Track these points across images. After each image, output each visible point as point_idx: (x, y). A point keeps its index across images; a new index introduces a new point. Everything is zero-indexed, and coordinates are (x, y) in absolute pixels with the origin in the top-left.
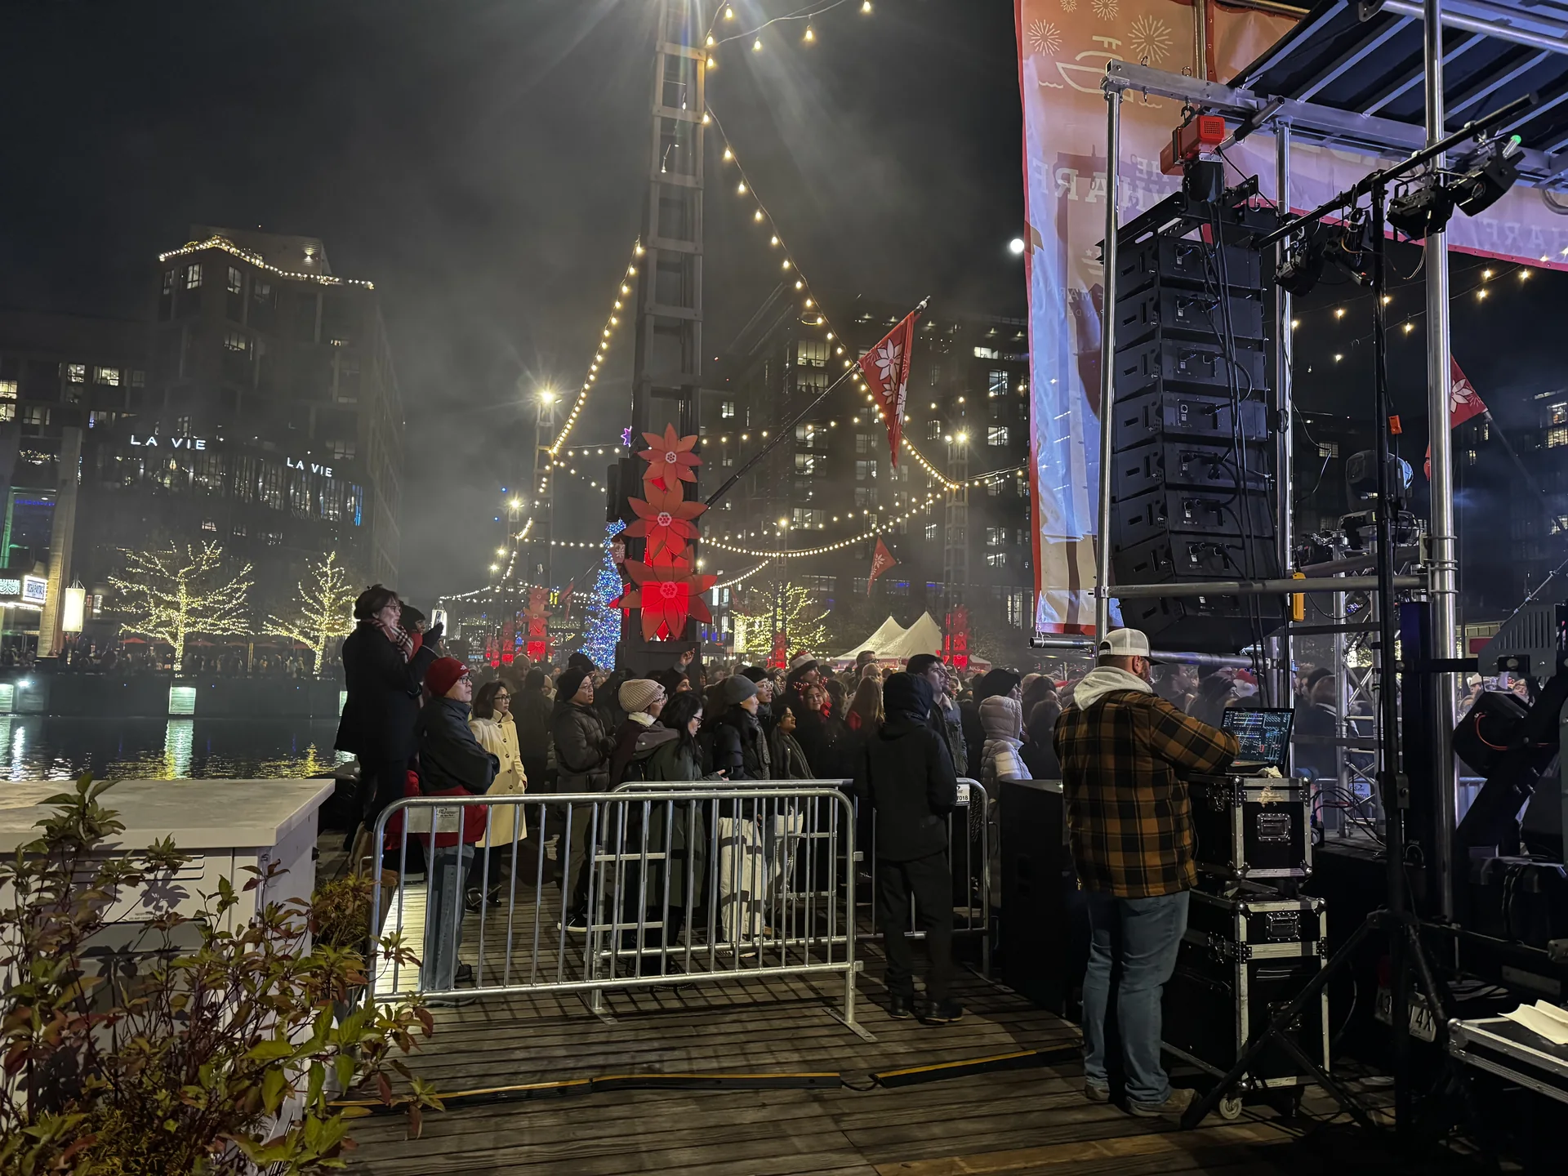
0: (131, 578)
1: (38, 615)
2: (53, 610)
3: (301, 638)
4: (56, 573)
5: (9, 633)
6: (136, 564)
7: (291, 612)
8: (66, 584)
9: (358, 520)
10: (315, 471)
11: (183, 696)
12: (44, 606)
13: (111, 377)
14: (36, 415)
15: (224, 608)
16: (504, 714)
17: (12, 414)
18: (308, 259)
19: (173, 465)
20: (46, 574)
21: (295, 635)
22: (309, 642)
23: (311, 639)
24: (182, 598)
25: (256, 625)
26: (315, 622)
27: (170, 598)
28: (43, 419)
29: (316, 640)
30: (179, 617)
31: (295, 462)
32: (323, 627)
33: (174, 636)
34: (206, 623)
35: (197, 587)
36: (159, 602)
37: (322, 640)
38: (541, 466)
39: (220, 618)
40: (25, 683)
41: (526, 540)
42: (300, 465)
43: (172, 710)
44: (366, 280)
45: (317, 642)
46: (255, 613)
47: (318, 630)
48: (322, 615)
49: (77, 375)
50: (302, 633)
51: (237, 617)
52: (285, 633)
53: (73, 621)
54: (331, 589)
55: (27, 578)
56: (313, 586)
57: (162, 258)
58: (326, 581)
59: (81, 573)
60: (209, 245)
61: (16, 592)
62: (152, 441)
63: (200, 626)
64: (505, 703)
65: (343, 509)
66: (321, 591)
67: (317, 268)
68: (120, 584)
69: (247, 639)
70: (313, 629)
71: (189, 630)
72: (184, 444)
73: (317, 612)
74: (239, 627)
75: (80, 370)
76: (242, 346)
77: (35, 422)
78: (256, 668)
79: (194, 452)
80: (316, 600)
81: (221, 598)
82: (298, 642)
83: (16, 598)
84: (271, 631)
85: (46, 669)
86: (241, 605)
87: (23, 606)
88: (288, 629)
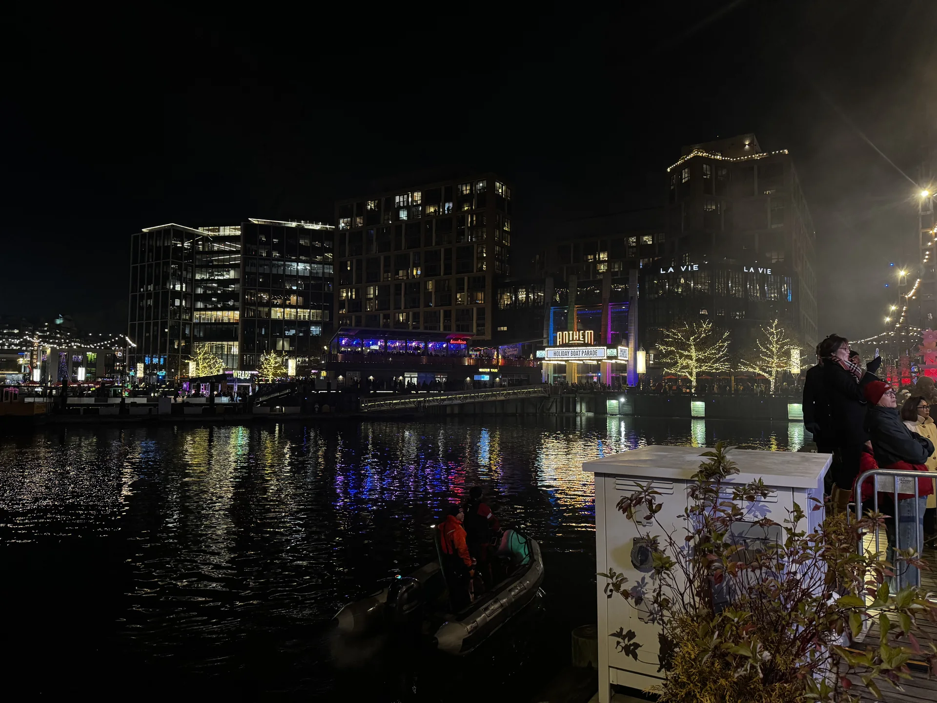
0: (667, 344)
1: (625, 365)
2: (632, 363)
3: (761, 372)
4: (632, 344)
5: (614, 375)
6: (668, 337)
7: (754, 357)
8: (636, 349)
9: (790, 298)
10: (761, 272)
11: (698, 407)
12: (628, 361)
13: (648, 239)
14: (616, 266)
15: (716, 357)
16: (926, 419)
17: (606, 268)
18: (747, 147)
19: (682, 281)
20: (627, 346)
21: (757, 371)
22: (766, 375)
23: (767, 373)
24: (694, 354)
25: (734, 366)
26: (768, 362)
27: (686, 353)
28: (619, 268)
29: (770, 373)
30: (693, 363)
31: (748, 269)
32: (774, 365)
33: (691, 374)
34: (707, 366)
35: (701, 346)
36: (681, 356)
37: (774, 373)
38: (924, 243)
39: (714, 363)
40: (623, 400)
41: (914, 298)
42: (752, 270)
43: (693, 414)
44: (783, 149)
45: (771, 375)
46: (733, 357)
47: (771, 367)
48: (773, 358)
49: (633, 242)
50: (761, 369)
51: (724, 361)
52: (751, 370)
53: (641, 368)
54: (777, 342)
55: (619, 347)
56: (766, 341)
57: (669, 170)
58: (774, 338)
59: (644, 343)
60: (692, 155)
61: (615, 354)
62: (671, 270)
63: (704, 368)
64: (926, 411)
65: (780, 292)
66: (771, 343)
67: (753, 150)
68: (662, 348)
69: (729, 374)
70: (768, 367)
71: (698, 370)
72: (687, 268)
73: (769, 356)
74: (723, 367)
75: (634, 239)
76: (714, 207)
77: (616, 270)
78: (737, 390)
79: (693, 272)
80: (768, 349)
81: (713, 352)
82: (760, 374)
83: (616, 358)
84: (743, 369)
85: (631, 394)
86: (725, 355)
87: (619, 362)
88: (752, 367)
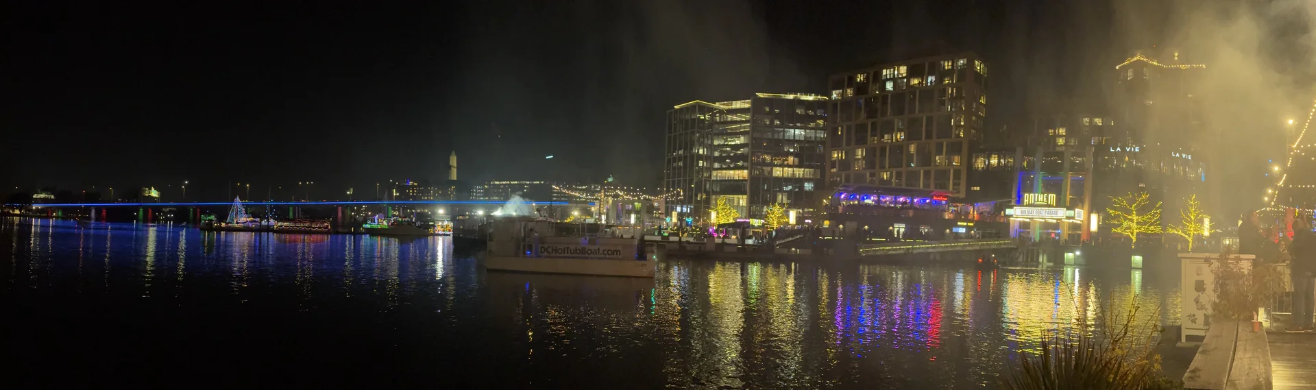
0: (1115, 209)
1: (1080, 225)
2: (1086, 222)
3: (1183, 234)
4: (1086, 206)
5: (1070, 232)
6: (1115, 203)
7: (1178, 223)
8: (1090, 212)
9: (1203, 179)
10: (1184, 157)
11: (1137, 259)
12: (1082, 221)
13: (1098, 121)
14: (1073, 141)
15: (1151, 221)
17: (1064, 141)
18: (1176, 58)
19: (1127, 159)
20: (1083, 208)
21: (1180, 233)
22: (1186, 236)
23: (1187, 234)
24: (1135, 218)
25: (1164, 229)
26: (1188, 226)
27: (1130, 217)
28: (1075, 143)
29: (1189, 235)
30: (1134, 225)
31: (1175, 154)
32: (1192, 229)
33: (1132, 233)
34: (1144, 227)
35: (1142, 211)
36: (1126, 219)
37: (1192, 235)
38: (1289, 152)
39: (1151, 225)
40: (1078, 253)
42: (1178, 155)
43: (1133, 265)
44: (1201, 64)
46: (1163, 222)
47: (1190, 230)
48: (1191, 224)
49: (1087, 122)
50: (1183, 232)
51: (1157, 225)
52: (1176, 232)
53: (1094, 227)
54: (1194, 211)
55: (1077, 210)
56: (1187, 211)
57: (1117, 68)
58: (1192, 208)
59: (1095, 207)
60: (1135, 59)
61: (1073, 215)
62: (1119, 149)
63: (1142, 229)
65: (1197, 173)
66: (1191, 213)
67: (1180, 62)
68: (1111, 211)
69: (1161, 234)
70: (1188, 230)
71: (1138, 231)
72: (1131, 149)
73: (1189, 222)
74: (1157, 230)
75: (1087, 120)
76: (1151, 102)
77: (1072, 144)
79: (1135, 153)
80: (1188, 217)
81: (1150, 216)
82: (1182, 236)
83: (1073, 218)
84: (1171, 231)
85: (1085, 247)
86: (1158, 220)
87: (1075, 221)
88: (1177, 230)
